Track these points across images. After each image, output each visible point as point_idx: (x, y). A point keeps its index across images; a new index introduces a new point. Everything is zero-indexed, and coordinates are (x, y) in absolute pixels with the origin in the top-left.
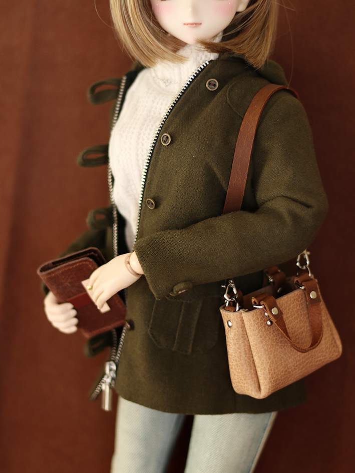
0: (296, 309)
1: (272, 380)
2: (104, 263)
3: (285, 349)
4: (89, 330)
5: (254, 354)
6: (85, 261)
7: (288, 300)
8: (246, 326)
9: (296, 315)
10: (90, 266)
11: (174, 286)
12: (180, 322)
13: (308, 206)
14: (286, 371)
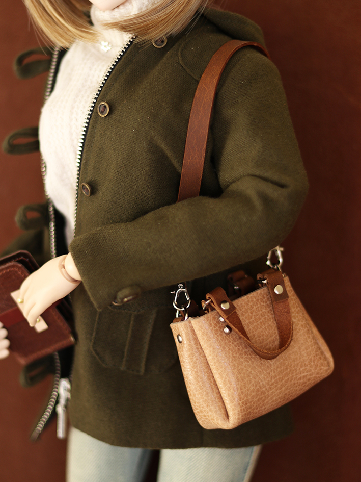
0: (261, 312)
1: (241, 402)
2: (36, 269)
3: (252, 362)
4: (25, 354)
5: (214, 371)
6: (13, 266)
7: (249, 301)
8: (198, 337)
9: (262, 319)
10: (20, 273)
11: (117, 292)
12: (129, 336)
13: (282, 186)
14: (258, 390)
